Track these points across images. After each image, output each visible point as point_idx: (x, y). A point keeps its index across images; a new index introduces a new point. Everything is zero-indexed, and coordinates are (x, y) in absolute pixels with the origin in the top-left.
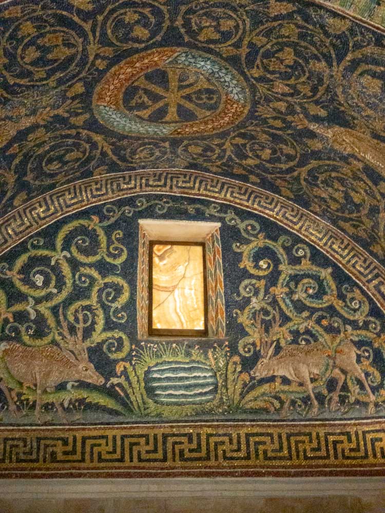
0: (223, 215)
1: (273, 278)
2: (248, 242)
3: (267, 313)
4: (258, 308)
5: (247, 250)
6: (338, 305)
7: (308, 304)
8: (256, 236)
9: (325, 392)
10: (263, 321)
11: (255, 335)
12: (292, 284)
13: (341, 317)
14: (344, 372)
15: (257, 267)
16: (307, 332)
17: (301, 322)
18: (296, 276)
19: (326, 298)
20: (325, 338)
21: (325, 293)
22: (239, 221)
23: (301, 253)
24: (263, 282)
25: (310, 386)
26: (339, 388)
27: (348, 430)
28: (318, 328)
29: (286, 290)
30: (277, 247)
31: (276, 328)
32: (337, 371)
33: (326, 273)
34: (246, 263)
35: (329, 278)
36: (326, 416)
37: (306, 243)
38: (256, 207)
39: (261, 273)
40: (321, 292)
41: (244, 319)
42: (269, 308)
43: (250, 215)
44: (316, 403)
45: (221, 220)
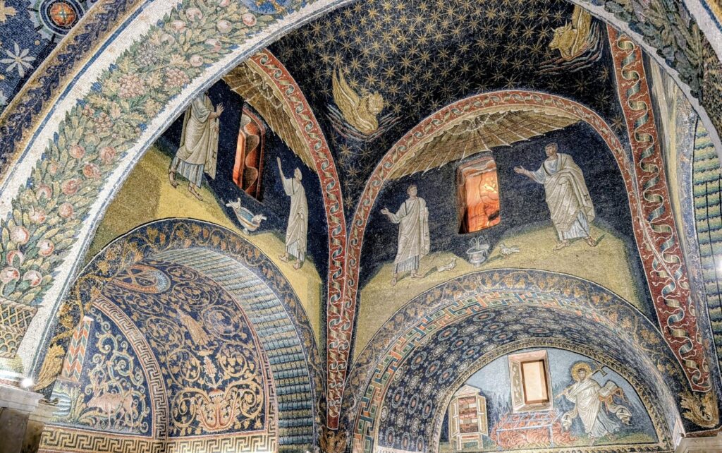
0: (96, 315)
1: (109, 356)
2: (103, 333)
3: (101, 374)
4: (98, 370)
5: (102, 338)
6: (132, 376)
7: (120, 373)
8: (107, 331)
9: (115, 419)
10: (99, 378)
11: (94, 384)
12: (116, 361)
13: (131, 383)
14: (125, 410)
15: (103, 348)
16: (116, 388)
17: (115, 382)
18: (119, 357)
19: (128, 372)
20: (122, 392)
21: (128, 369)
22: (102, 321)
23: (124, 346)
24: (104, 357)
25: (110, 415)
26: (121, 417)
27: (119, 438)
28: (121, 386)
29: (113, 363)
30: (115, 340)
31: (103, 383)
32: (123, 409)
33: (131, 359)
34: (99, 345)
35: (132, 362)
36: (112, 430)
37: (127, 341)
38: (111, 316)
39: (105, 352)
40: (127, 368)
41: (91, 374)
42: (103, 372)
43: (108, 319)
44: (110, 423)
45: (95, 317)
